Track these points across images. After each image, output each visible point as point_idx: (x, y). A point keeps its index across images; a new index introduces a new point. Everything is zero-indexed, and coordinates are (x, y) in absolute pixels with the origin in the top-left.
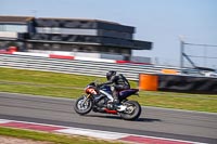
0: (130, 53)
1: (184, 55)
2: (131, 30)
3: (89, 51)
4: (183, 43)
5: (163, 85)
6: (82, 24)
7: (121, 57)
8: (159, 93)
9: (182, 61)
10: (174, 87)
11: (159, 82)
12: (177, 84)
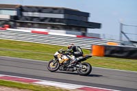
0: (86, 30)
1: (122, 32)
2: (87, 15)
3: (58, 29)
4: (122, 25)
5: (108, 53)
6: (53, 10)
7: (80, 33)
8: (105, 58)
9: (121, 37)
10: (115, 54)
11: (105, 50)
12: (118, 52)
